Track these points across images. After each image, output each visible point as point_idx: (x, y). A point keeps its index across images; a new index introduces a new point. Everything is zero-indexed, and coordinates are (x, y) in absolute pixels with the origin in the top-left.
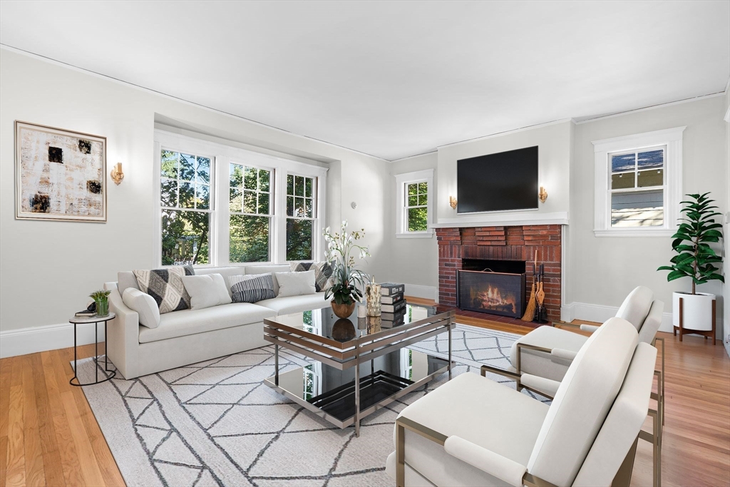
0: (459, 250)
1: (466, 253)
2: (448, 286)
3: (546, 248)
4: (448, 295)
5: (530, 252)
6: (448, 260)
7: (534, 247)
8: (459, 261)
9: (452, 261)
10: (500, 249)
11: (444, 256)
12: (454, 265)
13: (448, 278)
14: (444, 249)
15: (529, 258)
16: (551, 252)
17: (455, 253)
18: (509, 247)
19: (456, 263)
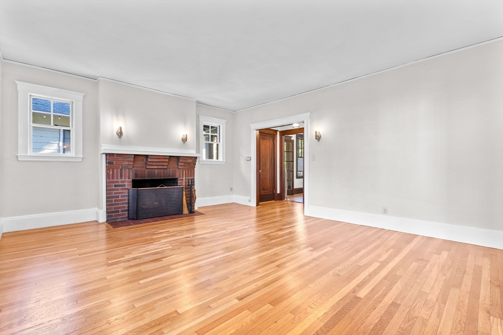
0: (129, 173)
1: (136, 175)
2: (118, 204)
3: (188, 169)
4: (118, 211)
5: (180, 172)
6: (118, 182)
7: (183, 169)
8: (128, 182)
9: (122, 182)
10: (162, 171)
11: (113, 178)
12: (125, 186)
13: (118, 197)
14: (113, 172)
15: (180, 176)
16: (191, 173)
17: (125, 175)
18: (168, 170)
19: (126, 184)
